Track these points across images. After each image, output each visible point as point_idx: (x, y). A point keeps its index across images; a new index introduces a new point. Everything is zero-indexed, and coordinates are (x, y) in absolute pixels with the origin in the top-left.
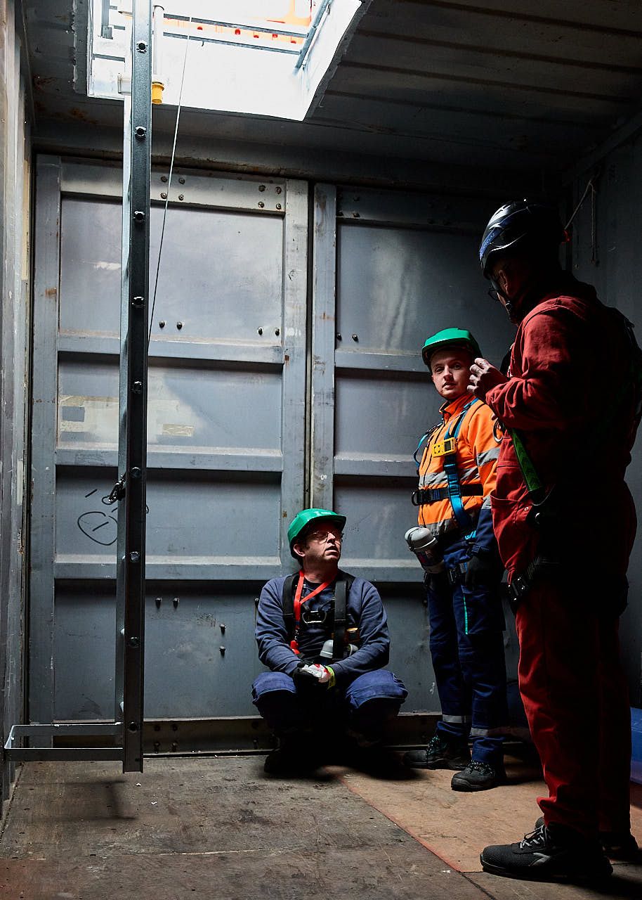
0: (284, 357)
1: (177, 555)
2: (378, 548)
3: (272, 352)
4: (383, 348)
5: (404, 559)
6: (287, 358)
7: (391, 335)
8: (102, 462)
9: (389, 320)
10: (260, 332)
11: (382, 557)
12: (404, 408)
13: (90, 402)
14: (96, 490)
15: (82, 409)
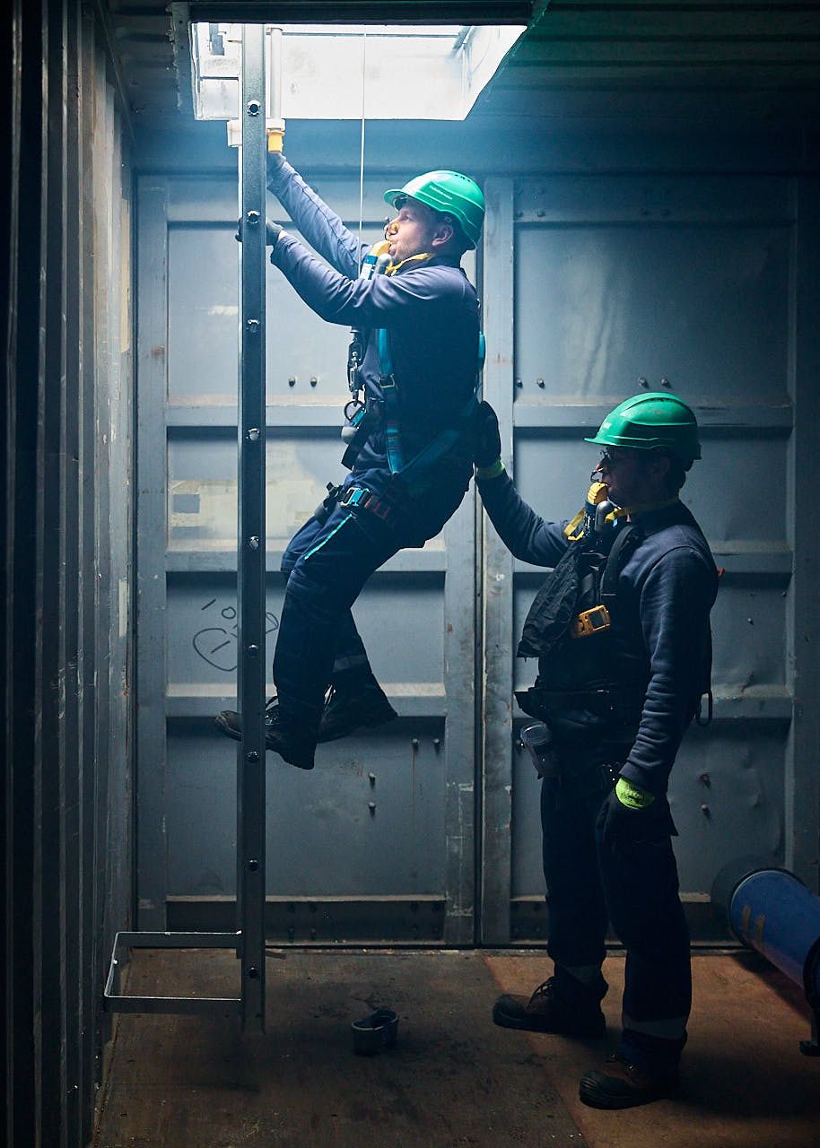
4: (579, 396)
7: (589, 376)
8: (220, 567)
9: (586, 355)
13: (205, 487)
14: (214, 600)
15: (197, 498)
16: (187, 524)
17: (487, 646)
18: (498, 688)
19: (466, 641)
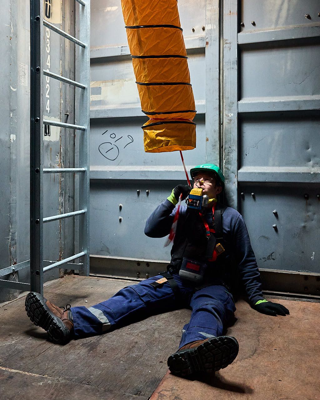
0: (205, 43)
1: (148, 165)
2: (271, 160)
3: (198, 41)
4: (273, 27)
5: (290, 166)
6: (207, 43)
7: (278, 17)
8: (107, 115)
9: (277, 7)
10: (193, 30)
11: (274, 165)
12: (289, 65)
13: (104, 83)
14: (107, 131)
15: (100, 88)
16: (96, 99)
17: (225, 147)
18: (231, 168)
19: (215, 146)
